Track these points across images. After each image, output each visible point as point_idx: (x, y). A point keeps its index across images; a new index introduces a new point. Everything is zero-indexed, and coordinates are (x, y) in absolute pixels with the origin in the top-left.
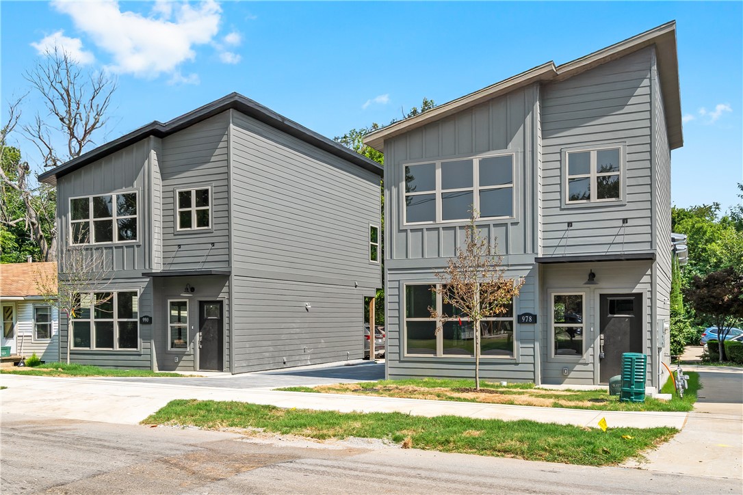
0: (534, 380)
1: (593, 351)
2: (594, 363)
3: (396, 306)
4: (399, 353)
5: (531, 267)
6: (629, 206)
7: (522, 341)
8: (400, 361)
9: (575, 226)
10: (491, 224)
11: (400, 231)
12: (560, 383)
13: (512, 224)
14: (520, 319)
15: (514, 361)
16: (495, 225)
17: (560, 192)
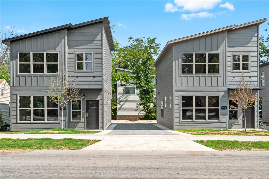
0: (226, 128)
1: (240, 118)
2: (241, 122)
3: (178, 103)
4: (179, 120)
5: (225, 91)
6: (251, 73)
7: (222, 115)
8: (179, 123)
9: (235, 78)
10: (212, 76)
11: (179, 76)
12: (231, 129)
13: (219, 76)
14: (222, 108)
15: (220, 122)
16: (213, 76)
17: (231, 67)
